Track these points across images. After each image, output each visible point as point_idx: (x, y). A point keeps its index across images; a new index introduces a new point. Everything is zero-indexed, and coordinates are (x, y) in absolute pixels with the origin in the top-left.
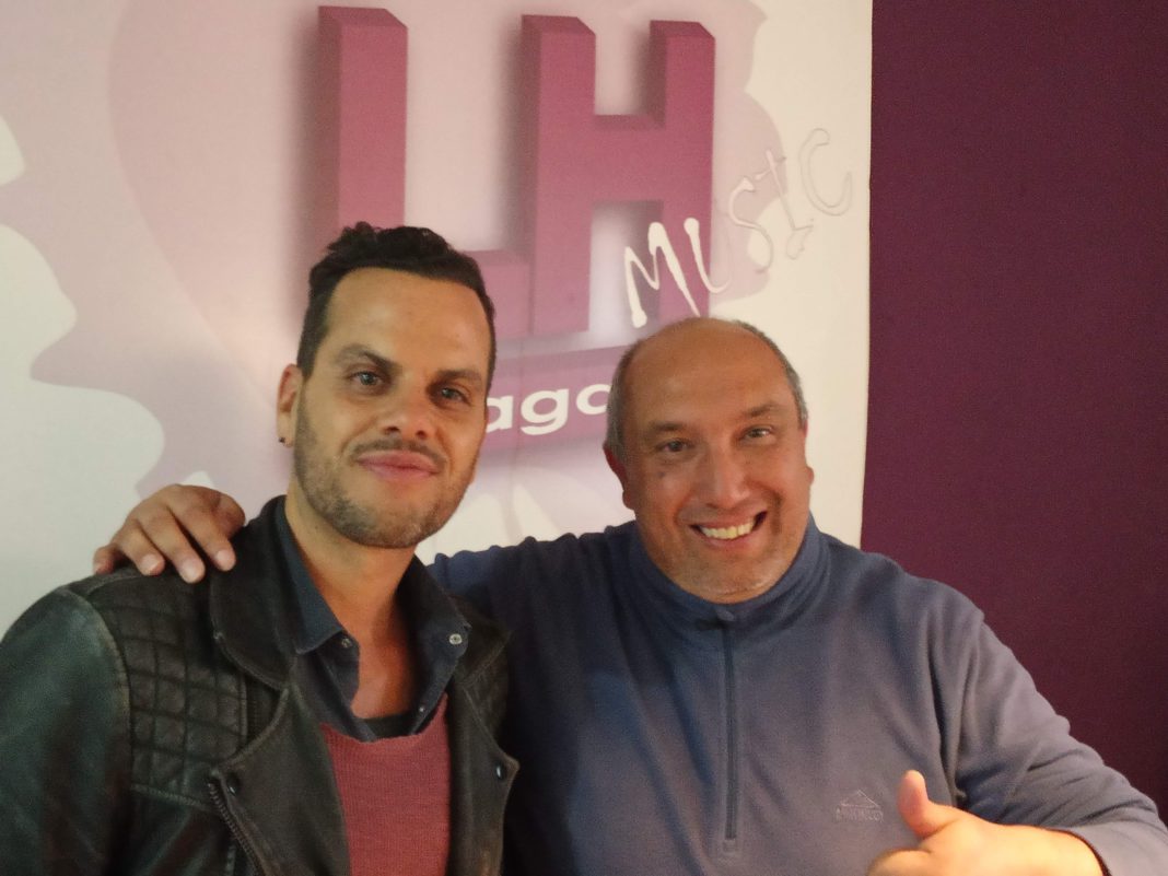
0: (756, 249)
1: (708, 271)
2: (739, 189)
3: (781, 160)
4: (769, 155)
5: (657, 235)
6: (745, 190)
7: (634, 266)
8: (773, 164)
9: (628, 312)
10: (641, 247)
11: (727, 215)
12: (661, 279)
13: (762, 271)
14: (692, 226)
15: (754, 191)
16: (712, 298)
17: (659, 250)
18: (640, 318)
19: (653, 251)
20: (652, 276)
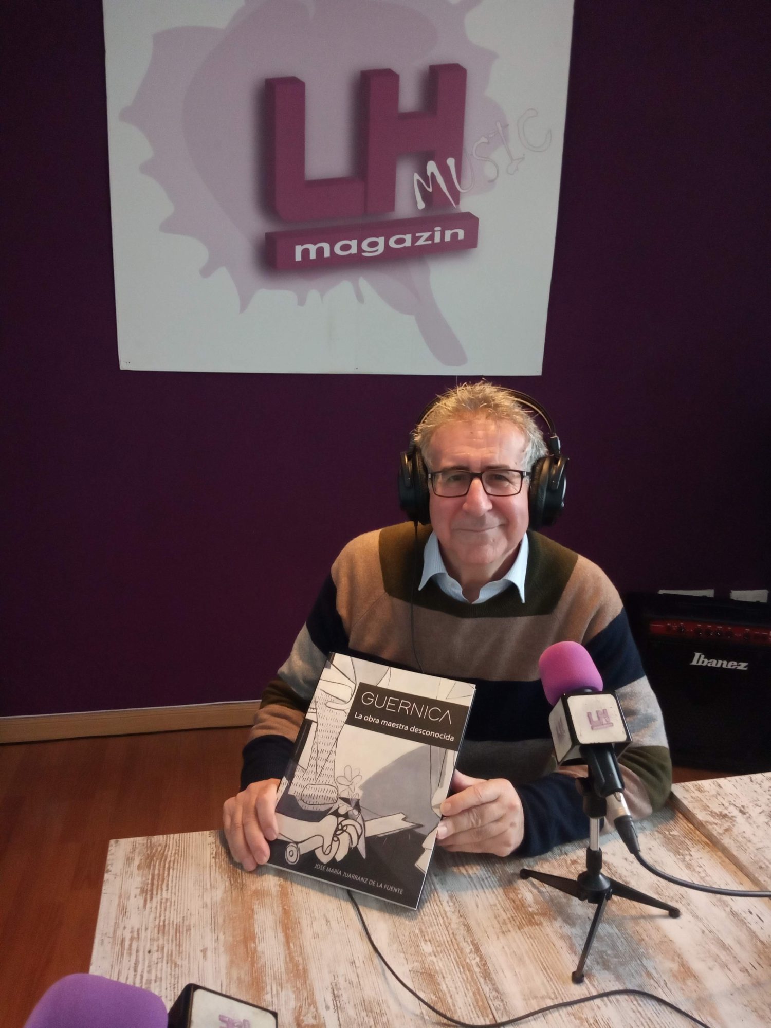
0: (489, 171)
1: (459, 182)
2: (479, 142)
3: (505, 126)
4: (499, 125)
5: (432, 167)
6: (483, 143)
7: (418, 181)
8: (500, 129)
9: (416, 203)
10: (423, 173)
11: (472, 155)
12: (433, 188)
13: (492, 181)
14: (451, 162)
15: (488, 143)
16: (461, 196)
17: (432, 174)
18: (421, 205)
19: (429, 174)
20: (429, 187)
